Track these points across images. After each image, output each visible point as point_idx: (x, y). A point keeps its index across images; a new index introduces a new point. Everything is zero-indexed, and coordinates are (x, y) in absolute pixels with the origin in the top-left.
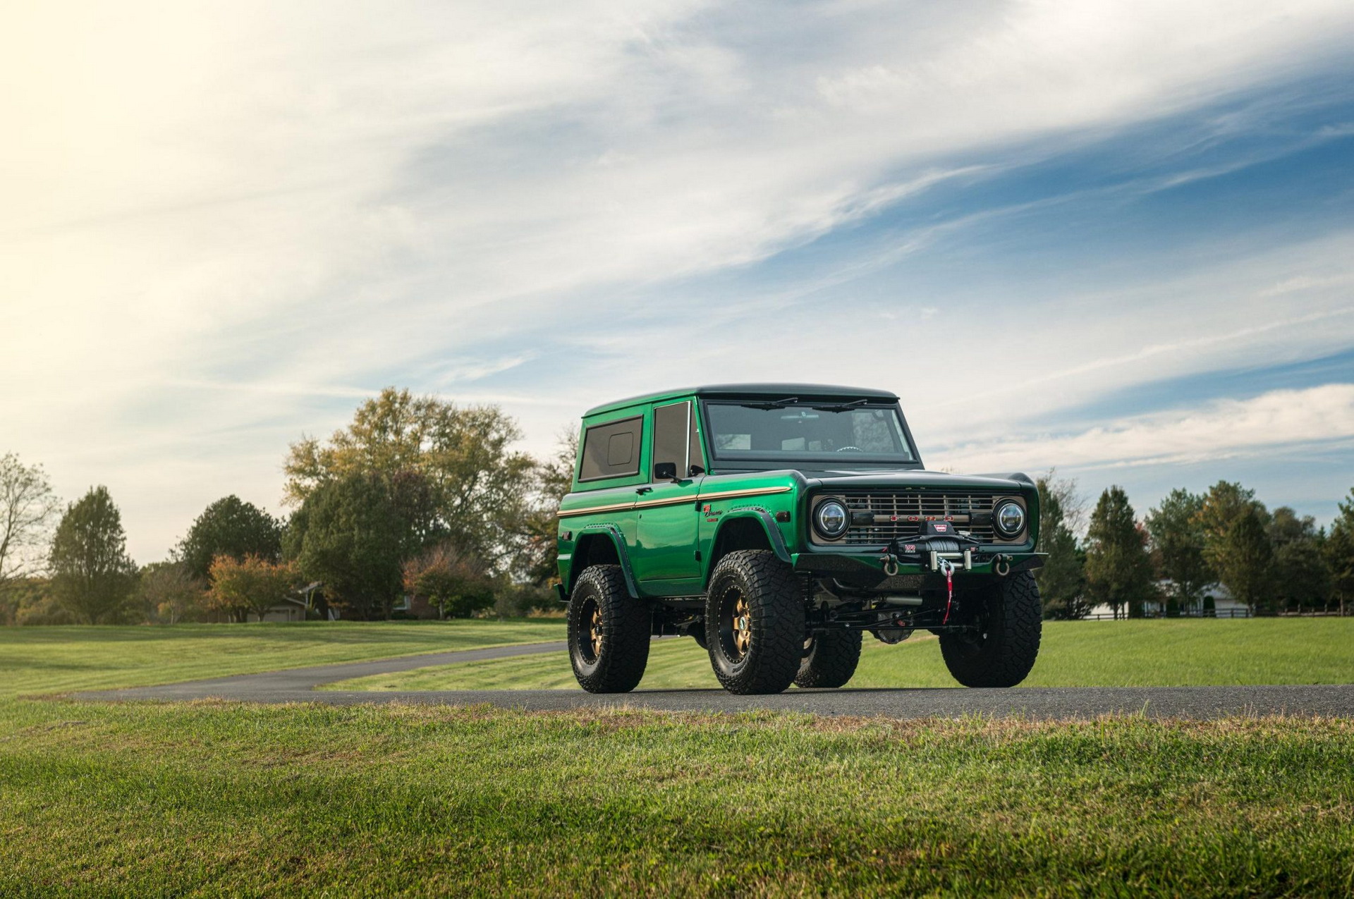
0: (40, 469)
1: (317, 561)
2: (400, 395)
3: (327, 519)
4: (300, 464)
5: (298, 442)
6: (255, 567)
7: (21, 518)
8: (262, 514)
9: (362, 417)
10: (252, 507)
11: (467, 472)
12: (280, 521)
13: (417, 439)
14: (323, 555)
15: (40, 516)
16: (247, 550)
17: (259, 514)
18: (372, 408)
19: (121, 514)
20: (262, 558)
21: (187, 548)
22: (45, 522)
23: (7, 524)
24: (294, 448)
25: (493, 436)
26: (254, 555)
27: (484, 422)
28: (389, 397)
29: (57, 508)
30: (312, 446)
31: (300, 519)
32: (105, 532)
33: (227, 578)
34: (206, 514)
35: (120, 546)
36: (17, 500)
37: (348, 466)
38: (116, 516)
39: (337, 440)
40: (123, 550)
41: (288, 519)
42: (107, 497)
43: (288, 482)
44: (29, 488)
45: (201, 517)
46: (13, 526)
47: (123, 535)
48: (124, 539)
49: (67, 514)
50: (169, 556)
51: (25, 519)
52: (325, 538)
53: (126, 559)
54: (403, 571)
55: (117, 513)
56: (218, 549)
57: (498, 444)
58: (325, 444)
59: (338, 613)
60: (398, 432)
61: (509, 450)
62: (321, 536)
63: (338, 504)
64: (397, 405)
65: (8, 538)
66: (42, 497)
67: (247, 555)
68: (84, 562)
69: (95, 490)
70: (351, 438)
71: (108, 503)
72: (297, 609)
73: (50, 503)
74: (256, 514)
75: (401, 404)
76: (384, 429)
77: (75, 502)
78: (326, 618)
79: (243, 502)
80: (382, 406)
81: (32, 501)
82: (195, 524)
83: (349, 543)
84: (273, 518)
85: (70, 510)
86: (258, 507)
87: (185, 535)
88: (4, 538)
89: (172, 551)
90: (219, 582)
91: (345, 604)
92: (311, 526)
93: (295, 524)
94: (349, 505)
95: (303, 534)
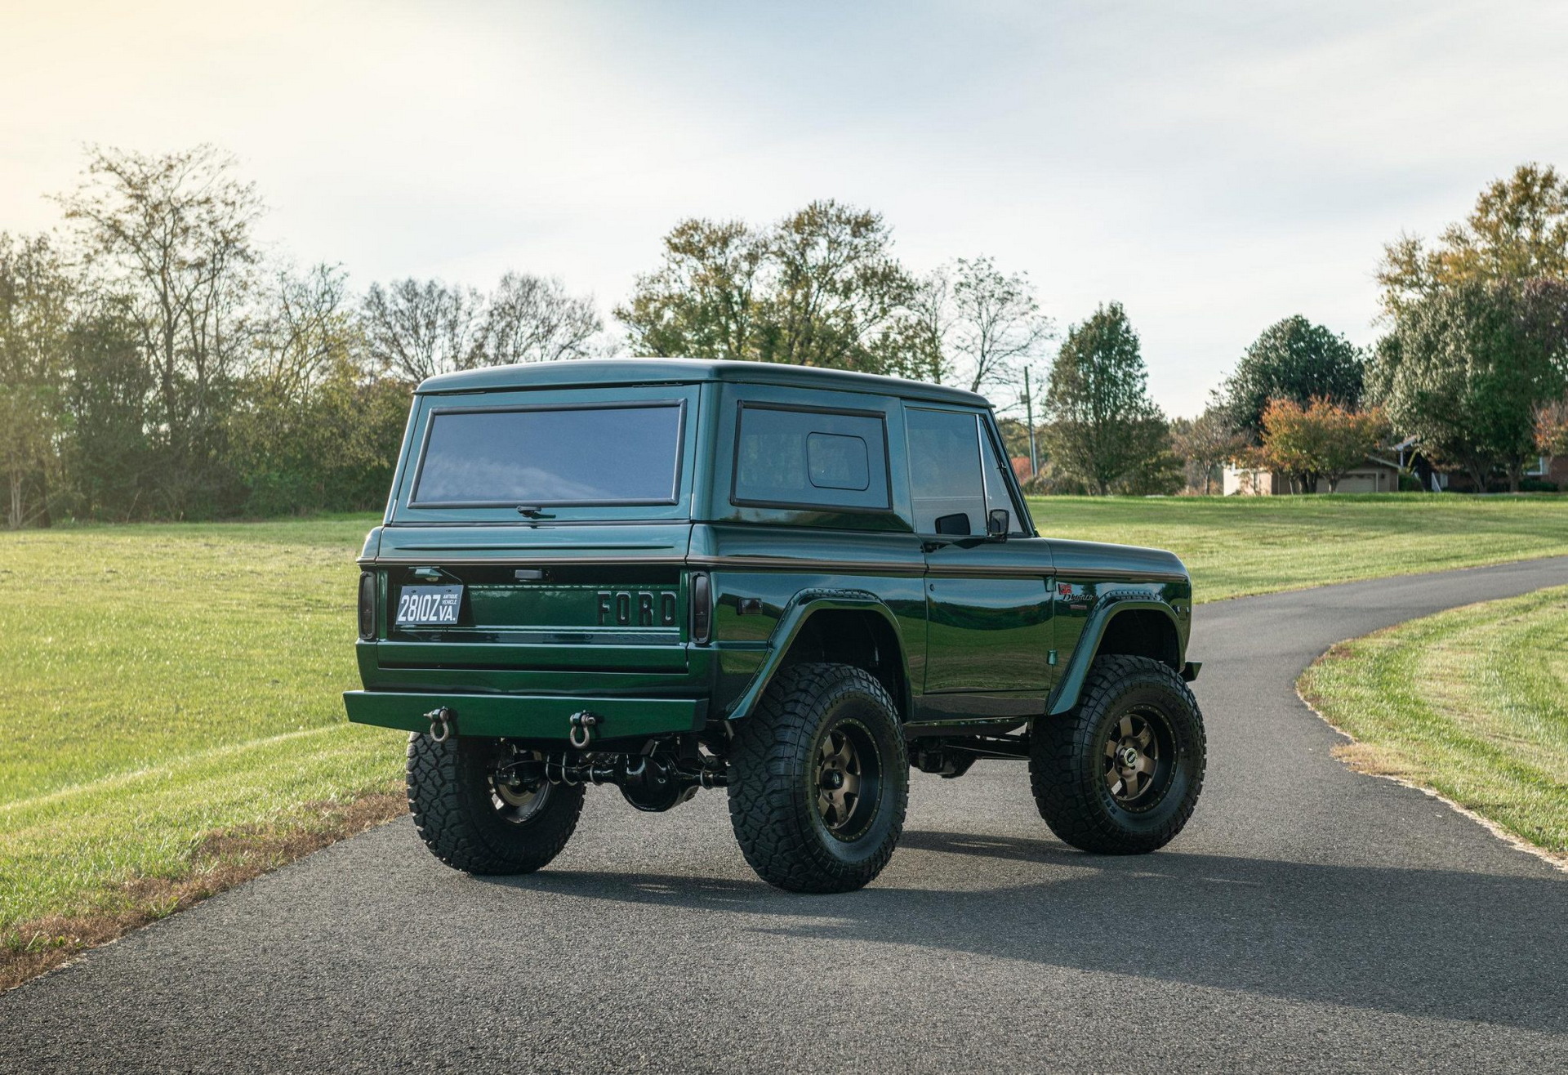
0: (1023, 278)
1: (1414, 406)
2: (1541, 175)
3: (1429, 347)
4: (1396, 271)
5: (1395, 241)
6: (1325, 415)
7: (996, 346)
8: (1340, 342)
9: (1486, 205)
10: (1325, 331)
12: (1365, 350)
14: (1423, 396)
15: (1024, 343)
16: (1314, 391)
17: (1335, 342)
18: (1501, 192)
19: (1142, 342)
20: (1334, 402)
21: (1235, 388)
22: (1030, 353)
23: (978, 354)
24: (1390, 251)
26: (1323, 398)
28: (1526, 177)
29: (1047, 332)
30: (1411, 248)
31: (1392, 348)
32: (1119, 366)
33: (1285, 430)
34: (1261, 341)
35: (1139, 386)
36: (993, 321)
37: (1465, 275)
38: (1134, 343)
39: (1449, 238)
40: (1143, 390)
41: (1374, 347)
42: (1123, 318)
43: (1385, 293)
44: (1009, 304)
45: (1255, 345)
46: (988, 357)
47: (1143, 371)
48: (1143, 376)
49: (1068, 340)
50: (1210, 399)
51: (1005, 348)
52: (1424, 374)
53: (1147, 403)
54: (1534, 423)
55: (1135, 340)
56: (1276, 390)
58: (1432, 245)
59: (1445, 480)
60: (1537, 227)
62: (1419, 372)
63: (1445, 326)
64: (1537, 189)
65: (979, 376)
66: (1028, 318)
67: (1313, 398)
68: (1090, 406)
69: (1105, 308)
70: (1471, 234)
71: (1124, 325)
72: (1387, 473)
73: (1039, 325)
74: (1332, 340)
75: (1542, 187)
76: (1516, 222)
77: (1079, 326)
78: (1428, 487)
79: (1313, 325)
80: (1516, 188)
81: (1013, 324)
82: (1246, 355)
83: (1459, 380)
84: (1355, 346)
85: (1072, 336)
86: (1334, 331)
87: (1233, 371)
88: (975, 374)
89: (1214, 392)
90: (1275, 436)
91: (1456, 466)
92: (1406, 357)
93: (1383, 355)
94: (1459, 327)
95: (1393, 367)
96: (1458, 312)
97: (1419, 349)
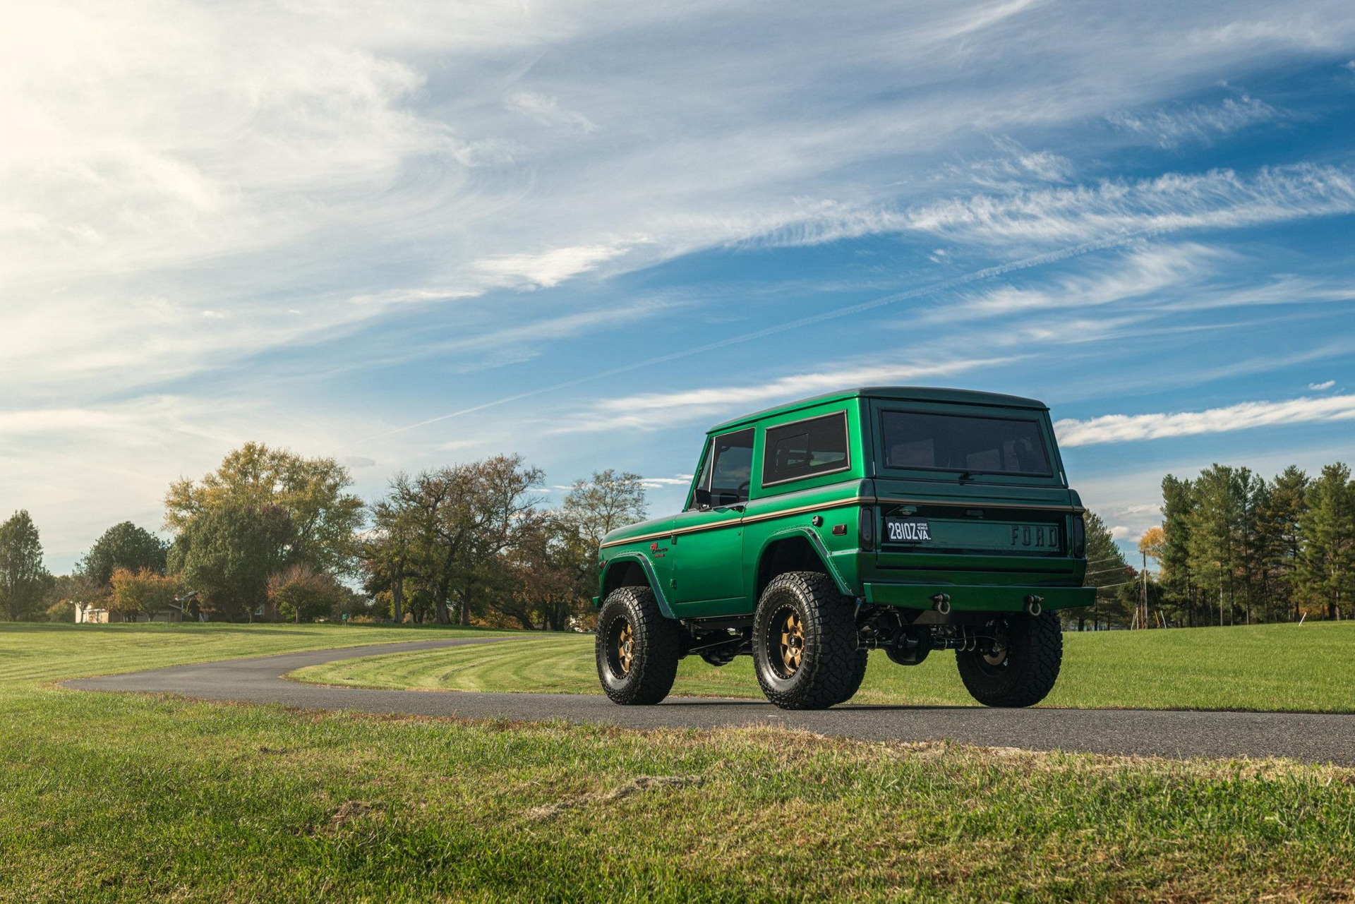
1: (197, 574)
2: (258, 448)
3: (206, 541)
4: (177, 499)
5: (177, 481)
6: (148, 578)
8: (152, 537)
9: (228, 463)
10: (143, 531)
11: (309, 510)
12: (167, 542)
13: (270, 482)
14: (203, 569)
16: (141, 564)
17: (149, 537)
18: (237, 457)
19: (39, 534)
20: (152, 570)
21: (89, 562)
24: (173, 487)
25: (330, 481)
26: (146, 569)
27: (324, 470)
28: (250, 448)
30: (188, 485)
31: (184, 542)
32: (26, 547)
33: (125, 586)
34: (106, 536)
35: (38, 559)
37: (217, 502)
38: (36, 534)
39: (207, 481)
40: (40, 562)
41: (172, 541)
42: (29, 520)
43: (168, 512)
45: (103, 538)
47: (41, 551)
48: (42, 553)
50: (75, 568)
52: (204, 556)
53: (43, 570)
54: (267, 584)
55: (37, 532)
56: (115, 564)
57: (333, 488)
58: (197, 485)
59: (206, 616)
60: (256, 477)
61: (343, 492)
62: (201, 555)
63: (216, 530)
64: (256, 456)
67: (141, 569)
68: (8, 570)
69: (19, 513)
70: (219, 480)
71: (29, 524)
72: (175, 613)
74: (147, 536)
75: (259, 455)
76: (245, 474)
78: (197, 620)
79: (137, 527)
80: (245, 456)
82: (97, 544)
83: (222, 562)
84: (161, 540)
86: (149, 532)
87: (88, 552)
89: (77, 564)
90: (118, 590)
91: (213, 609)
92: (193, 546)
93: (178, 545)
94: (225, 530)
95: (185, 553)
96: (225, 521)
97: (201, 541)
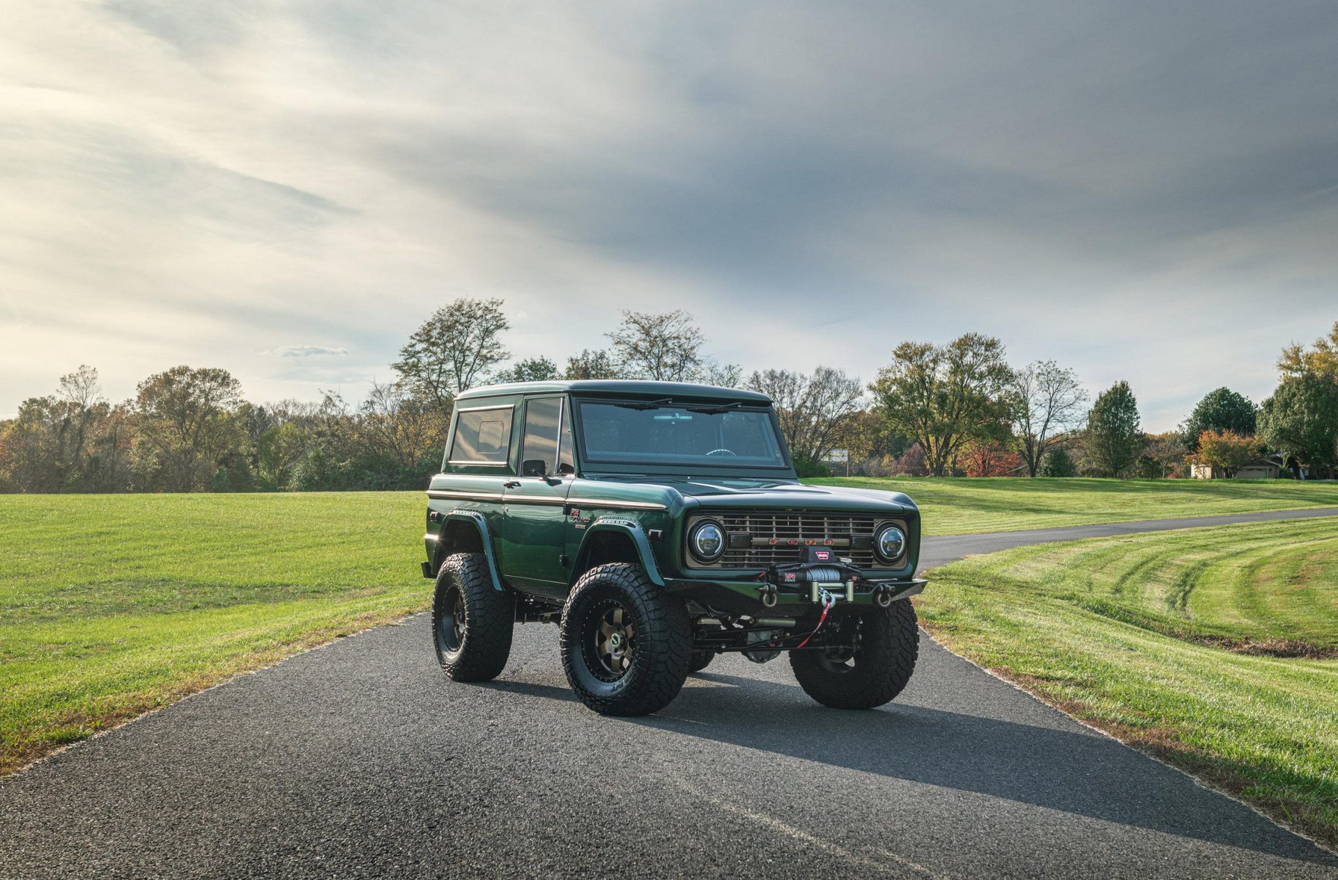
0: (1071, 371)
1: (1277, 435)
4: (1289, 364)
5: (1289, 348)
6: (1228, 440)
7: (1058, 404)
8: (1246, 401)
12: (1258, 406)
14: (1282, 431)
15: (1070, 403)
16: (1226, 427)
19: (1138, 401)
20: (1235, 433)
21: (1190, 425)
23: (1047, 408)
24: (1285, 352)
26: (1230, 431)
30: (1298, 350)
31: (1269, 404)
32: (1125, 413)
33: (1209, 446)
34: (1204, 401)
35: (1135, 424)
36: (1054, 391)
38: (1133, 402)
39: (1318, 346)
40: (1137, 426)
42: (1127, 389)
44: (1063, 383)
45: (1200, 403)
46: (1052, 409)
47: (1137, 416)
48: (1138, 418)
49: (1099, 400)
50: (1177, 429)
51: (1061, 405)
52: (1283, 418)
53: (1139, 433)
55: (1134, 400)
56: (1210, 425)
58: (1308, 349)
62: (1280, 418)
63: (1294, 395)
65: (1049, 418)
66: (1073, 389)
67: (1225, 430)
69: (1119, 384)
70: (1330, 344)
71: (1128, 393)
72: (1273, 468)
73: (1078, 393)
74: (1242, 400)
77: (1105, 393)
79: (1233, 392)
81: (1065, 393)
82: (1196, 408)
83: (1302, 423)
84: (1254, 404)
85: (1101, 398)
86: (1243, 396)
89: (1181, 426)
91: (1309, 465)
92: (1275, 410)
94: (1301, 395)
96: (1301, 387)
